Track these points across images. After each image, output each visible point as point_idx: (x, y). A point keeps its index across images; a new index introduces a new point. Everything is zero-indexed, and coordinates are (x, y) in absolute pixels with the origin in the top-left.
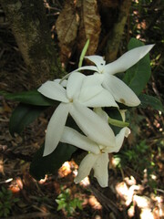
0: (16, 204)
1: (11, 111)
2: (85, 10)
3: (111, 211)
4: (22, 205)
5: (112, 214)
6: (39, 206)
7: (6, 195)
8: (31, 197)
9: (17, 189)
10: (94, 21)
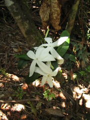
0: (25, 94)
1: (21, 51)
2: (52, 6)
3: (70, 100)
4: (28, 95)
5: (71, 102)
6: (35, 96)
7: (20, 90)
8: (32, 92)
9: (25, 88)
10: (57, 11)
